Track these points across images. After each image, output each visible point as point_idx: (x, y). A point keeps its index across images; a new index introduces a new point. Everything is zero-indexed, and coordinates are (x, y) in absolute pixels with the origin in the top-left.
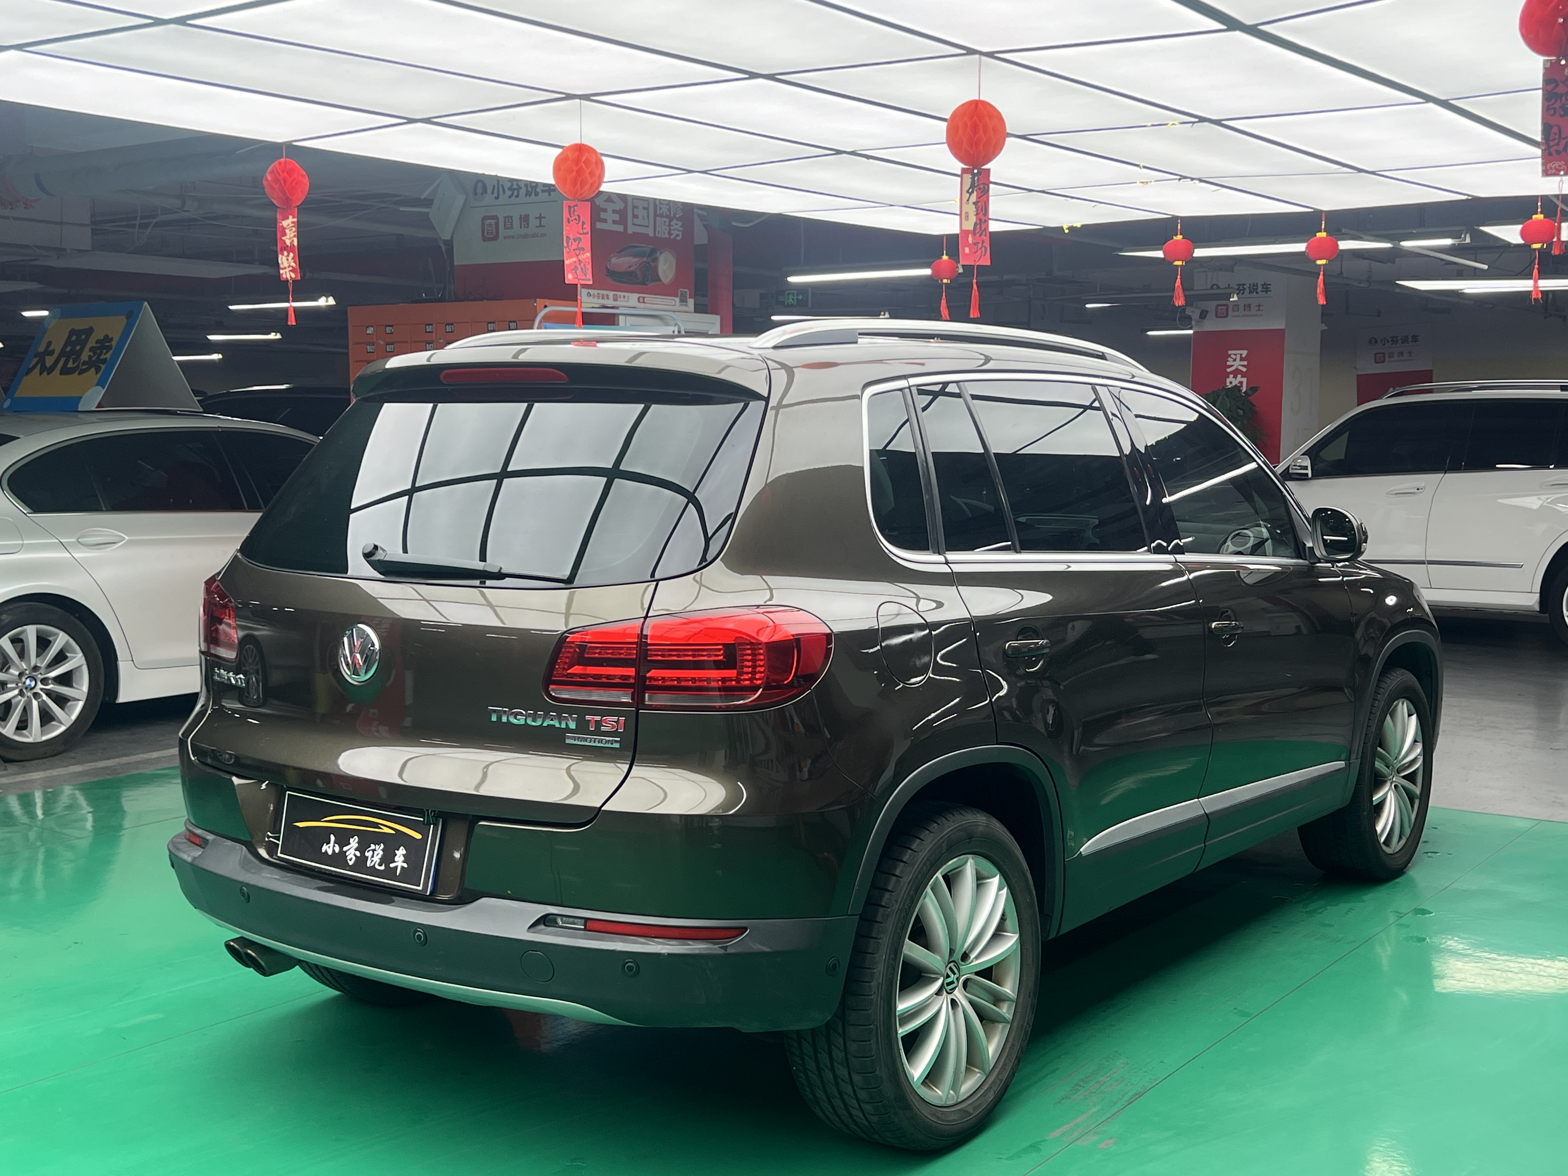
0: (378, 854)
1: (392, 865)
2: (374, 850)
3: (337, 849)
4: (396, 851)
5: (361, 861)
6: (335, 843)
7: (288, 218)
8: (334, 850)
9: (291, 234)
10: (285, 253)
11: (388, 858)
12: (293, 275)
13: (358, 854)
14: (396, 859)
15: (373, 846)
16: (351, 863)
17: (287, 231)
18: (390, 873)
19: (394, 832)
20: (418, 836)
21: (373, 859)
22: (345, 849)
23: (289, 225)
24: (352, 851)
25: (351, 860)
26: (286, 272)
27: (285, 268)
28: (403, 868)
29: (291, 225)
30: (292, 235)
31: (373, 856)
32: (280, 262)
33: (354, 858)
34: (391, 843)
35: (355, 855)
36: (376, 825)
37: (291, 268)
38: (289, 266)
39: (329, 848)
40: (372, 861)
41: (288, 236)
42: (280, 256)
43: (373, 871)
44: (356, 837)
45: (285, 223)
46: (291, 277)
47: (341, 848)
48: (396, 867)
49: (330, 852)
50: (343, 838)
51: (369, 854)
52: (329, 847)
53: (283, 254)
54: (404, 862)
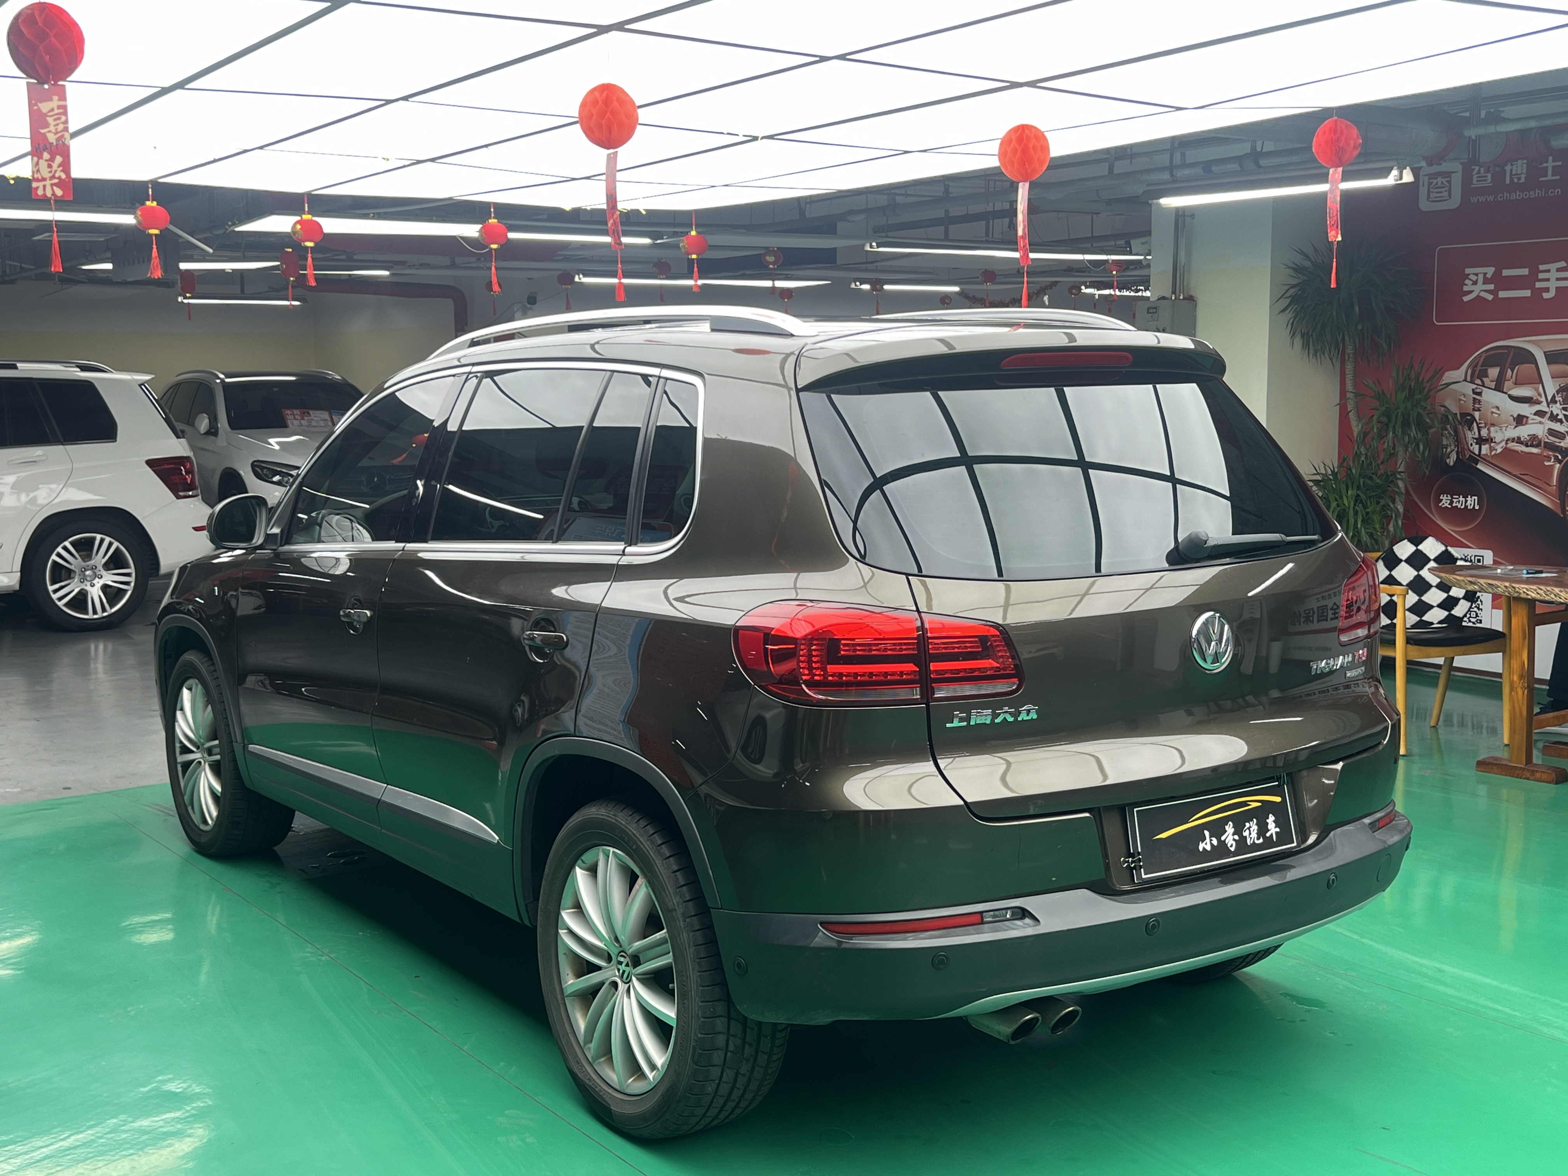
1: (1268, 835)
2: (1249, 828)
3: (1215, 842)
5: (1241, 843)
6: (1211, 837)
8: (1212, 844)
11: (1263, 829)
13: (1236, 837)
14: (1269, 827)
16: (1233, 849)
17: (50, 120)
18: (1269, 843)
20: (1278, 799)
22: (1223, 838)
23: (52, 110)
24: (1230, 837)
25: (1231, 846)
26: (44, 187)
27: (44, 179)
31: (1250, 834)
33: (1234, 843)
34: (1259, 815)
35: (1234, 840)
36: (1245, 804)
37: (56, 181)
38: (53, 177)
39: (1205, 846)
41: (52, 128)
43: (1255, 847)
47: (1219, 840)
48: (1272, 835)
49: (1208, 848)
50: (1217, 829)
51: (1246, 834)
52: (1206, 844)
54: (1276, 827)
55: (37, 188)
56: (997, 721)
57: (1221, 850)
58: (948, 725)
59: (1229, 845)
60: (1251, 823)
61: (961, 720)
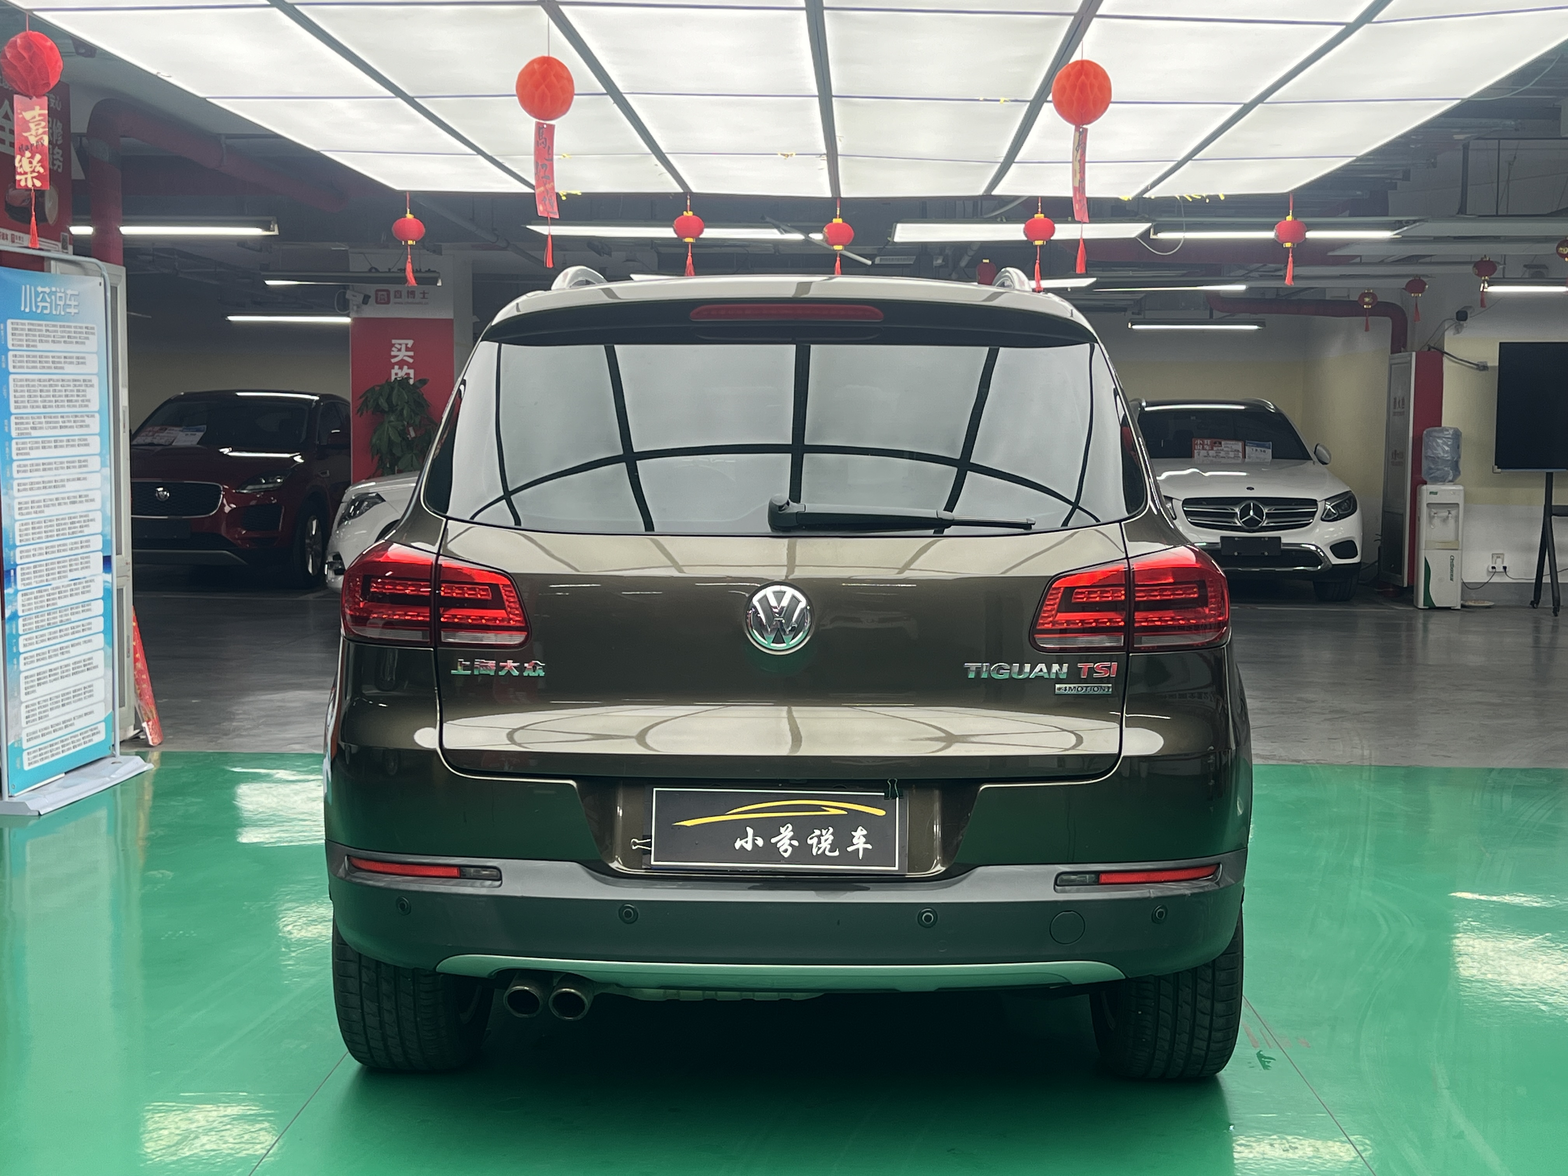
0: (826, 840)
1: (850, 849)
2: (819, 837)
3: (760, 842)
4: (853, 833)
5: (802, 852)
6: (755, 835)
7: (33, 109)
8: (755, 845)
9: (37, 129)
10: (28, 154)
11: (842, 840)
12: (38, 184)
14: (855, 841)
15: (817, 832)
17: (32, 125)
19: (846, 813)
21: (819, 846)
23: (34, 117)
24: (785, 840)
25: (786, 851)
26: (26, 179)
27: (25, 173)
28: (865, 849)
29: (38, 118)
30: (41, 131)
31: (819, 842)
32: (17, 164)
33: (790, 849)
35: (791, 845)
36: (819, 808)
37: (35, 174)
38: (33, 171)
40: (819, 849)
41: (33, 132)
42: (18, 158)
43: (822, 858)
44: (789, 825)
45: (28, 115)
46: (34, 185)
47: (767, 841)
48: (858, 849)
49: (749, 847)
50: (768, 829)
52: (747, 842)
53: (23, 155)
54: (865, 843)
55: (20, 181)
56: (501, 673)
57: (771, 853)
58: (453, 672)
59: (781, 850)
60: (824, 832)
61: (465, 668)
